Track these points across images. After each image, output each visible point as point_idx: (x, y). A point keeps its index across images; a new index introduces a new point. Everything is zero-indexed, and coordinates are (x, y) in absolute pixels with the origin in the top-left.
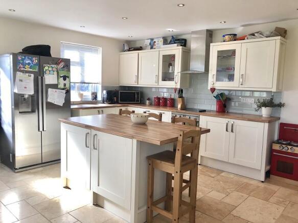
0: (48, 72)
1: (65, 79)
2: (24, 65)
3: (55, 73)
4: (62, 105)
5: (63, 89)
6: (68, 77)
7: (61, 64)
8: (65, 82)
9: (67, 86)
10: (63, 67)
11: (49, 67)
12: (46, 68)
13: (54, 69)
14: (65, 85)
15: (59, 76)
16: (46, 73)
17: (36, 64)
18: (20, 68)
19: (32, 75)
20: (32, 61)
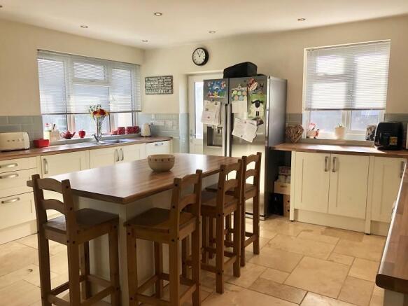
0: (236, 98)
1: (257, 106)
2: (213, 91)
3: (245, 98)
4: (251, 142)
5: (255, 119)
6: (262, 102)
7: (252, 86)
8: (258, 109)
9: (261, 115)
10: (256, 89)
11: (242, 91)
12: (235, 92)
13: (245, 93)
14: (258, 114)
15: (250, 102)
16: (233, 99)
17: (225, 89)
18: (209, 95)
19: (219, 103)
20: (221, 86)
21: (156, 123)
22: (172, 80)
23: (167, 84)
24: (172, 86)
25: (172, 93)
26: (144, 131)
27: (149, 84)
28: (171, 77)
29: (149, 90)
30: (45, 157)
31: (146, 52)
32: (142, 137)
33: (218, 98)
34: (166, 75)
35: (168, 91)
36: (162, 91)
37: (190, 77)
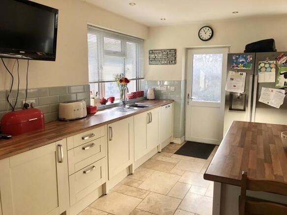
0: (263, 69)
2: (237, 64)
3: (274, 70)
4: (278, 107)
5: (283, 89)
7: (282, 60)
10: (286, 63)
11: (265, 64)
12: (262, 65)
13: (272, 66)
14: (285, 83)
15: (279, 74)
16: (260, 71)
17: (251, 62)
18: (234, 67)
19: (245, 74)
20: (246, 59)
21: (158, 88)
22: (175, 53)
23: (170, 56)
24: (175, 58)
25: (175, 63)
26: (149, 94)
27: (153, 56)
28: (175, 50)
29: (152, 61)
30: (109, 125)
31: (150, 29)
32: (148, 100)
33: (244, 70)
34: (170, 48)
35: (172, 61)
36: (166, 62)
37: (189, 51)
